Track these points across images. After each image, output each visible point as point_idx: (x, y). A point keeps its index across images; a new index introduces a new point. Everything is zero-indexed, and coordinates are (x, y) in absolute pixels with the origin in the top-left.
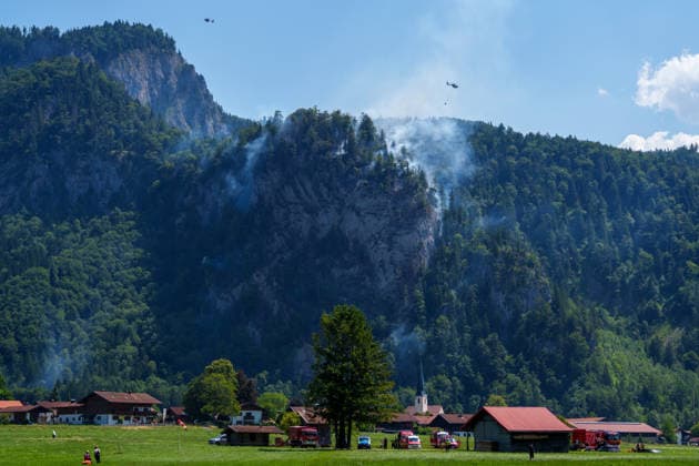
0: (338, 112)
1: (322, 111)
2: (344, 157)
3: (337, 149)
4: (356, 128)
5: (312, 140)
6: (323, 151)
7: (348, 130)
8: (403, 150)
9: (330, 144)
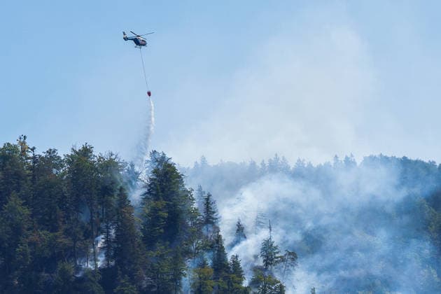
0: (86, 151)
1: (41, 152)
2: (107, 276)
3: (84, 254)
4: (136, 196)
5: (17, 231)
6: (50, 259)
7: (114, 200)
8: (268, 250)
9: (67, 241)
